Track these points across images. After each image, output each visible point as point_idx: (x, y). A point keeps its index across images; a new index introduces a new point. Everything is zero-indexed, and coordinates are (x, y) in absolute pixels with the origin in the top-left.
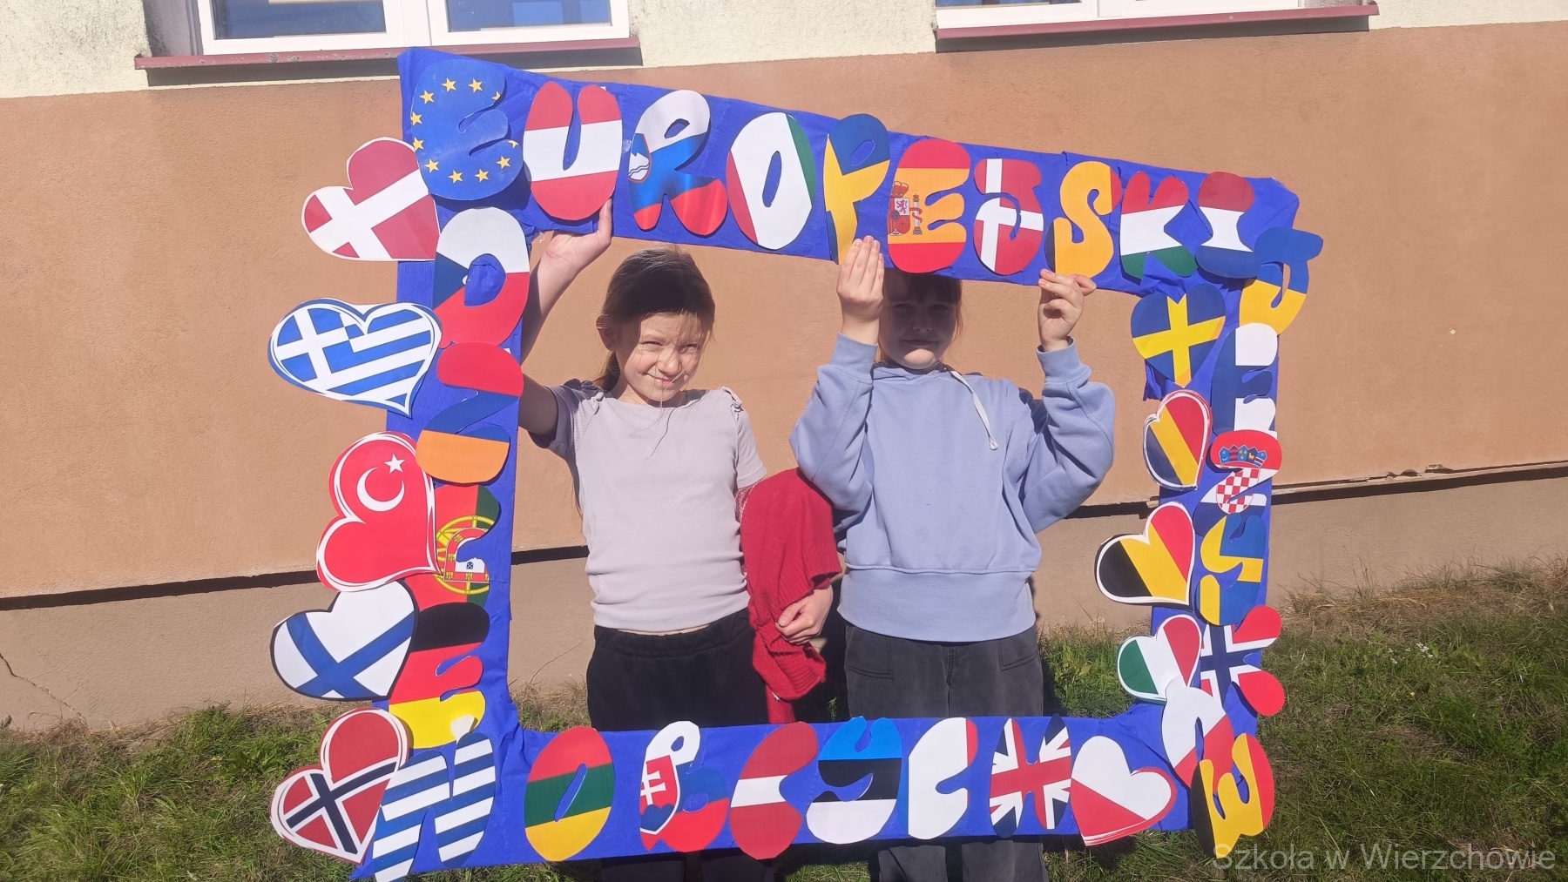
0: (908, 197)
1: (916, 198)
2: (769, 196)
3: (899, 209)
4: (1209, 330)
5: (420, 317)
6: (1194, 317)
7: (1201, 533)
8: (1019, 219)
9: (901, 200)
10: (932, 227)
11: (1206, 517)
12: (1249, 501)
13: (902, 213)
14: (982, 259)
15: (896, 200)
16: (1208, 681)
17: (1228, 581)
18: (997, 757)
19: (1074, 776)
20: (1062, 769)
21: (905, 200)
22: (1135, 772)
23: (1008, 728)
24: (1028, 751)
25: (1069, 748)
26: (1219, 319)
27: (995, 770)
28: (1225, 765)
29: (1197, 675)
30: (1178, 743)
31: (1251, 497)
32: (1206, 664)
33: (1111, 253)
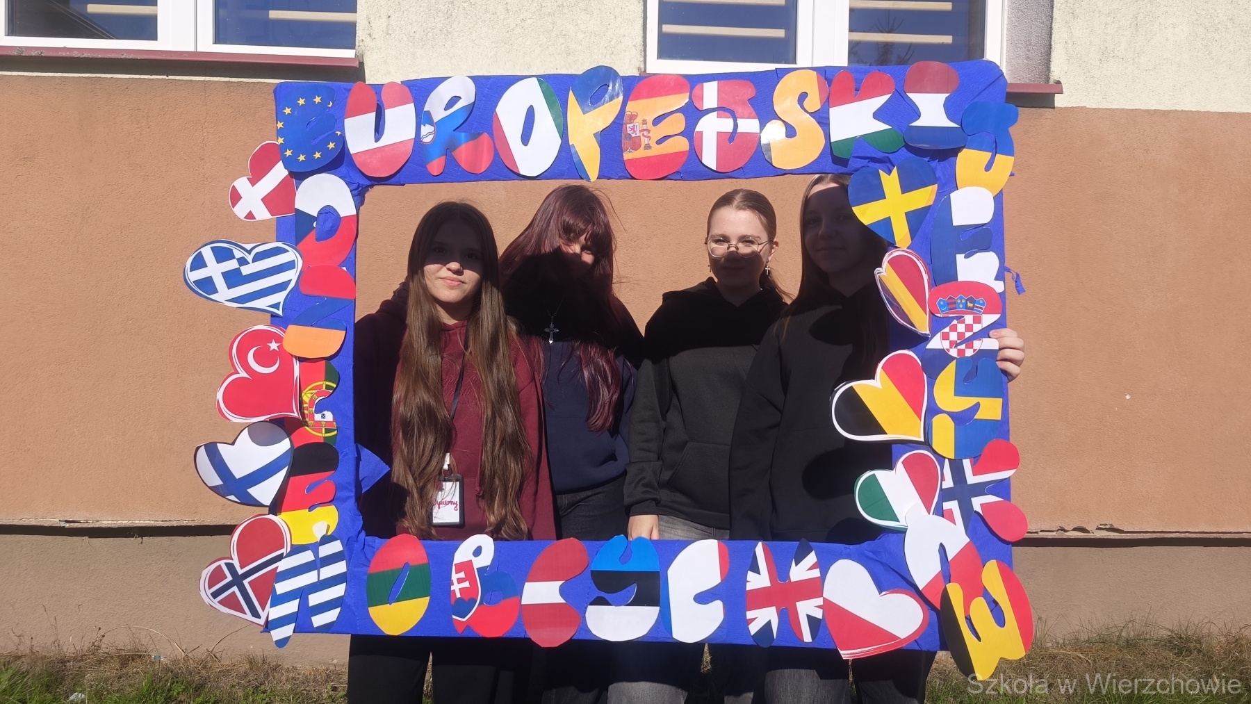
0: (638, 121)
1: (645, 122)
2: (526, 138)
3: (630, 133)
4: (923, 197)
5: (287, 251)
6: (906, 188)
7: (933, 378)
8: (736, 126)
9: (632, 125)
10: (659, 142)
11: (936, 362)
12: (978, 345)
13: (634, 135)
14: (703, 162)
15: (628, 125)
16: (950, 511)
17: (962, 419)
18: (751, 575)
19: (826, 595)
20: (813, 588)
21: (635, 124)
22: (884, 593)
23: (759, 549)
24: (779, 570)
25: (818, 570)
26: (931, 187)
27: (749, 587)
28: (975, 589)
29: (939, 506)
30: (923, 569)
31: (980, 342)
32: (947, 495)
33: (822, 142)
